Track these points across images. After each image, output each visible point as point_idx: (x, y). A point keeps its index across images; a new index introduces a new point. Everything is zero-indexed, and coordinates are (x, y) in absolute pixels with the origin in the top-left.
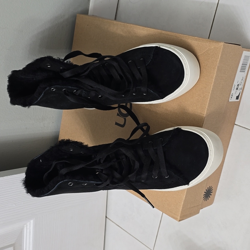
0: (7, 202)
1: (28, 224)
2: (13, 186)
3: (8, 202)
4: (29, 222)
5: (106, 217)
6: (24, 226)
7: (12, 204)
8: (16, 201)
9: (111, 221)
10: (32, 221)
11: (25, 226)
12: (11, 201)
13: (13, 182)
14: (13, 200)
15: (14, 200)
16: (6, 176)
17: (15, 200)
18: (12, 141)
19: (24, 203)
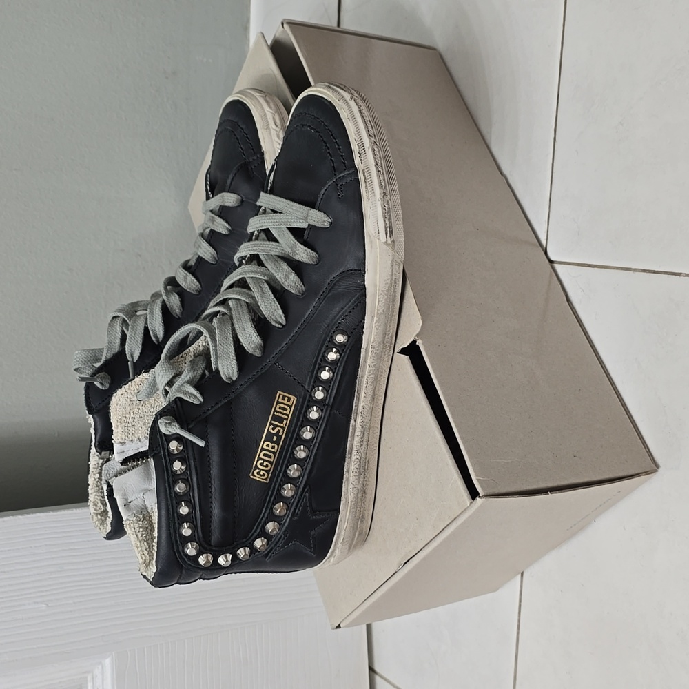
0: (18, 596)
1: (97, 671)
2: (35, 547)
3: (22, 595)
4: (100, 667)
5: (371, 669)
6: (86, 678)
7: (35, 603)
8: (48, 593)
9: (389, 682)
10: (108, 662)
11: (89, 677)
12: (31, 593)
13: (34, 535)
14: (39, 592)
15: (42, 592)
16: (11, 517)
17: (46, 591)
18: (57, 435)
19: (74, 603)
